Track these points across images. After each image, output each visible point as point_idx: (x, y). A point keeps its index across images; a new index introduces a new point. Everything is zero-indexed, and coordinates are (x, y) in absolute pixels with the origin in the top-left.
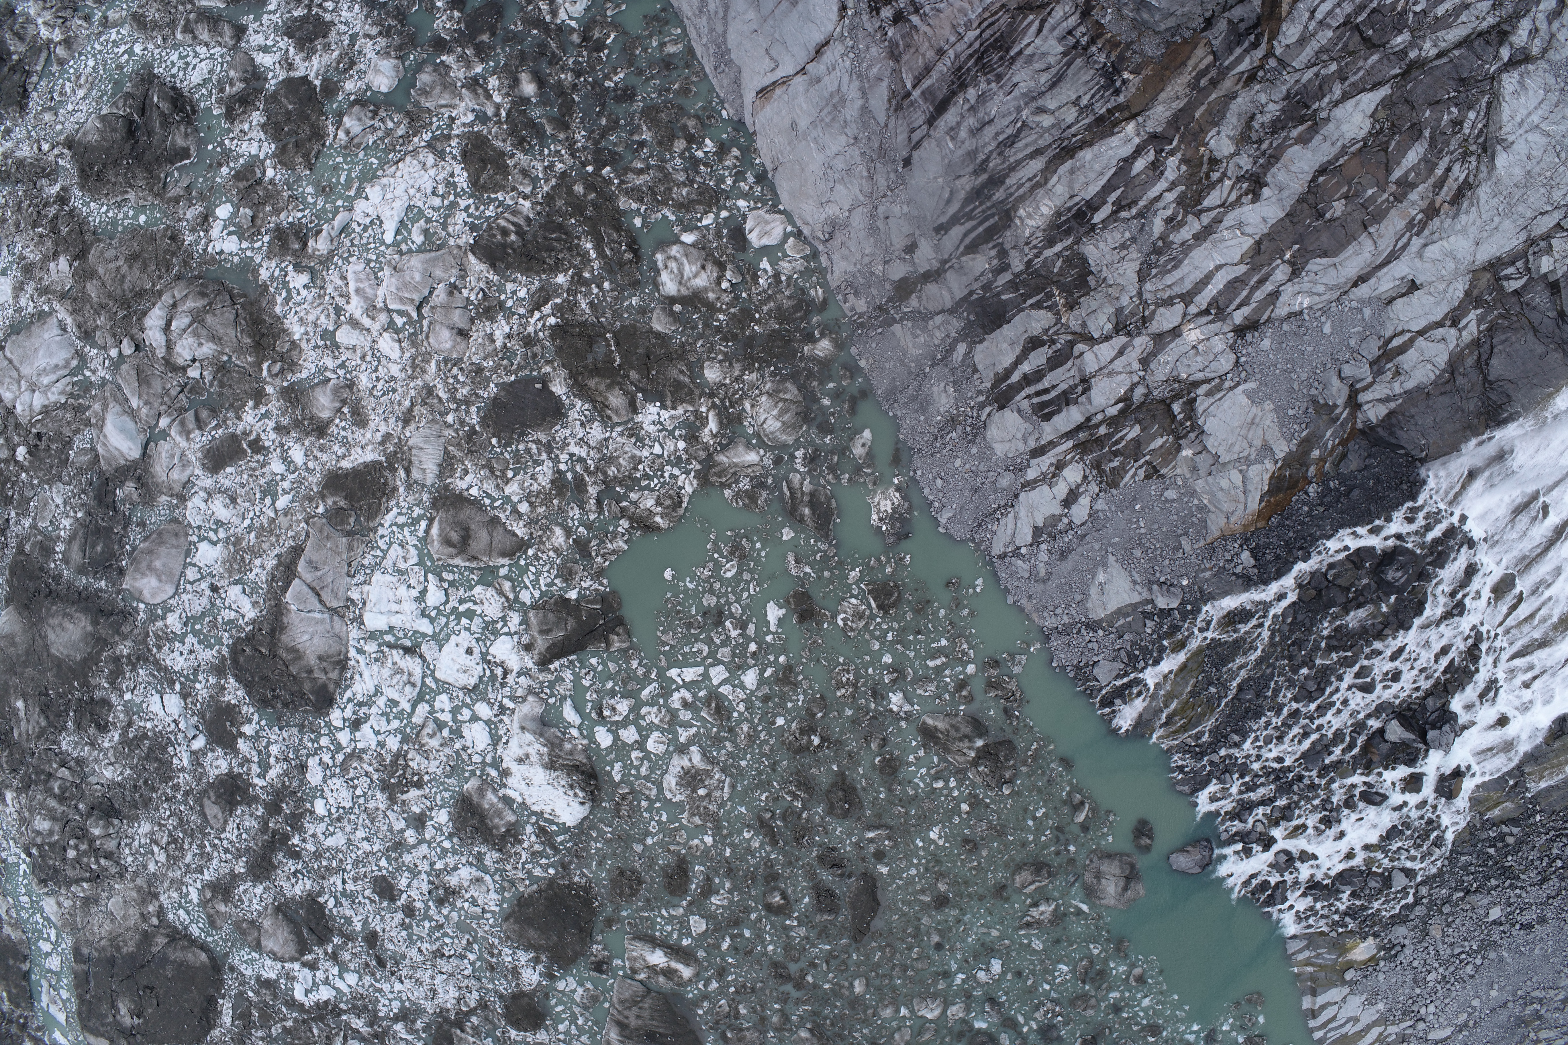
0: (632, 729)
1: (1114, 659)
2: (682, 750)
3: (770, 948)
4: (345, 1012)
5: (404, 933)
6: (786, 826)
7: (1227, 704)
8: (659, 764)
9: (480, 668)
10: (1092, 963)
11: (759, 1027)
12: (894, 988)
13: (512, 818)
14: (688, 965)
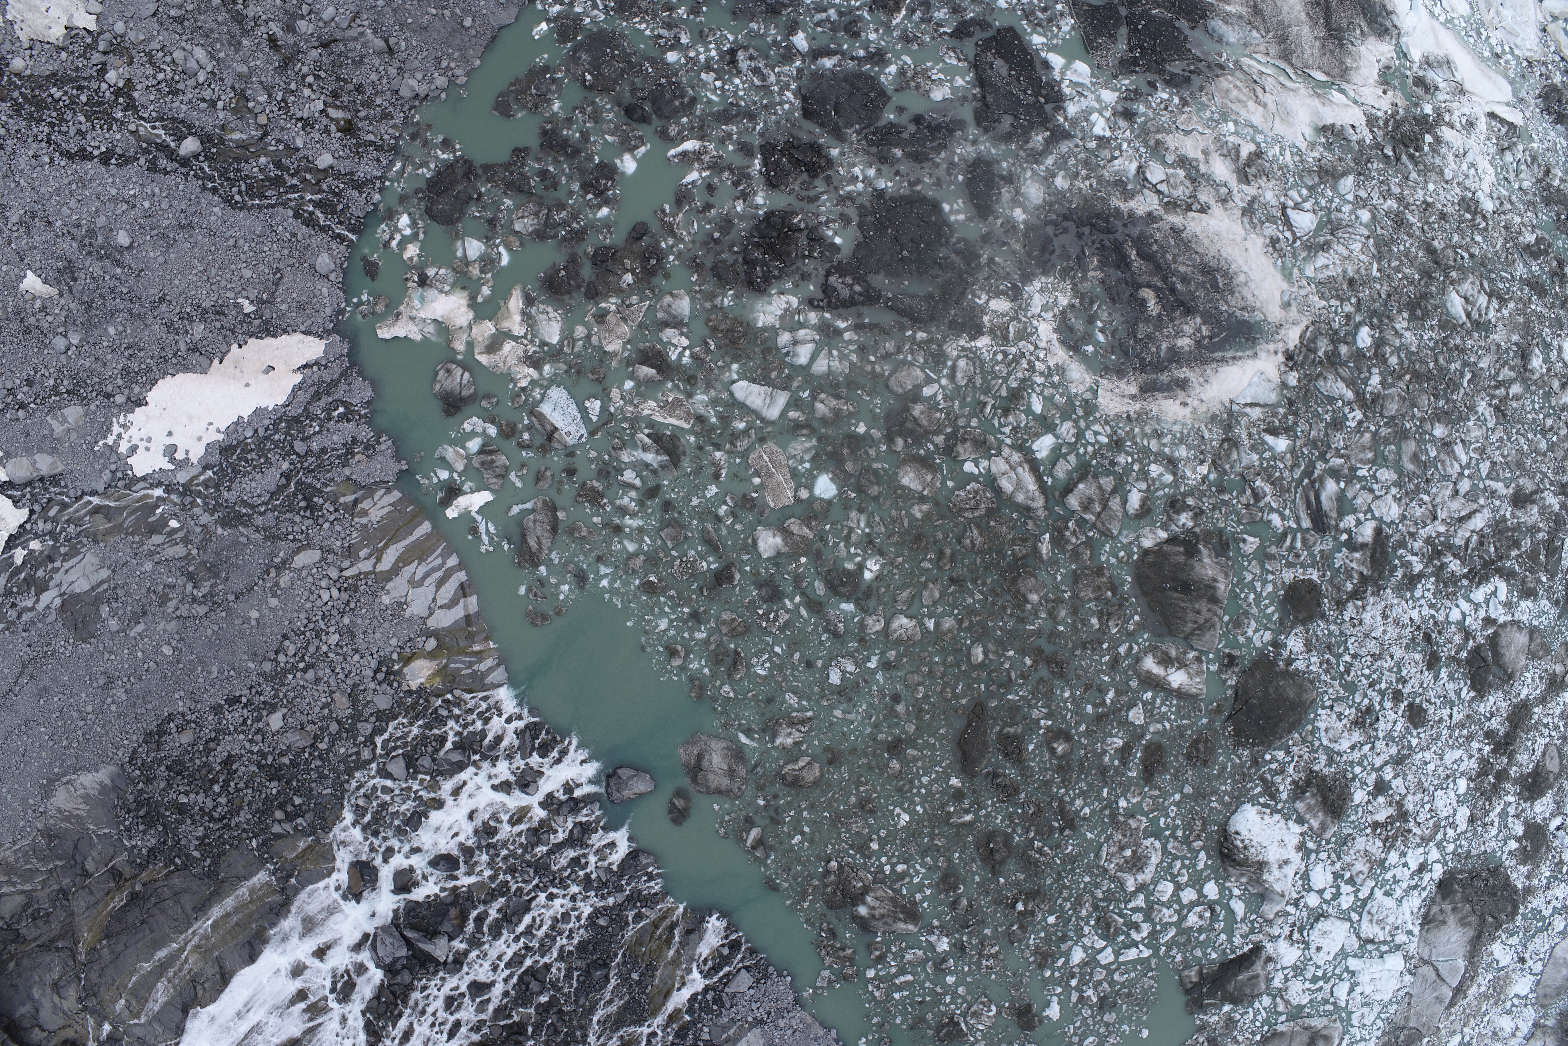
0: (1185, 901)
1: (734, 995)
2: (1141, 888)
3: (1067, 695)
4: (1465, 576)
5: (1404, 673)
6: (1049, 821)
7: (616, 956)
8: (1165, 872)
9: (1312, 937)
10: (730, 676)
11: (1078, 602)
12: (942, 652)
13: (1300, 805)
14: (1148, 672)
